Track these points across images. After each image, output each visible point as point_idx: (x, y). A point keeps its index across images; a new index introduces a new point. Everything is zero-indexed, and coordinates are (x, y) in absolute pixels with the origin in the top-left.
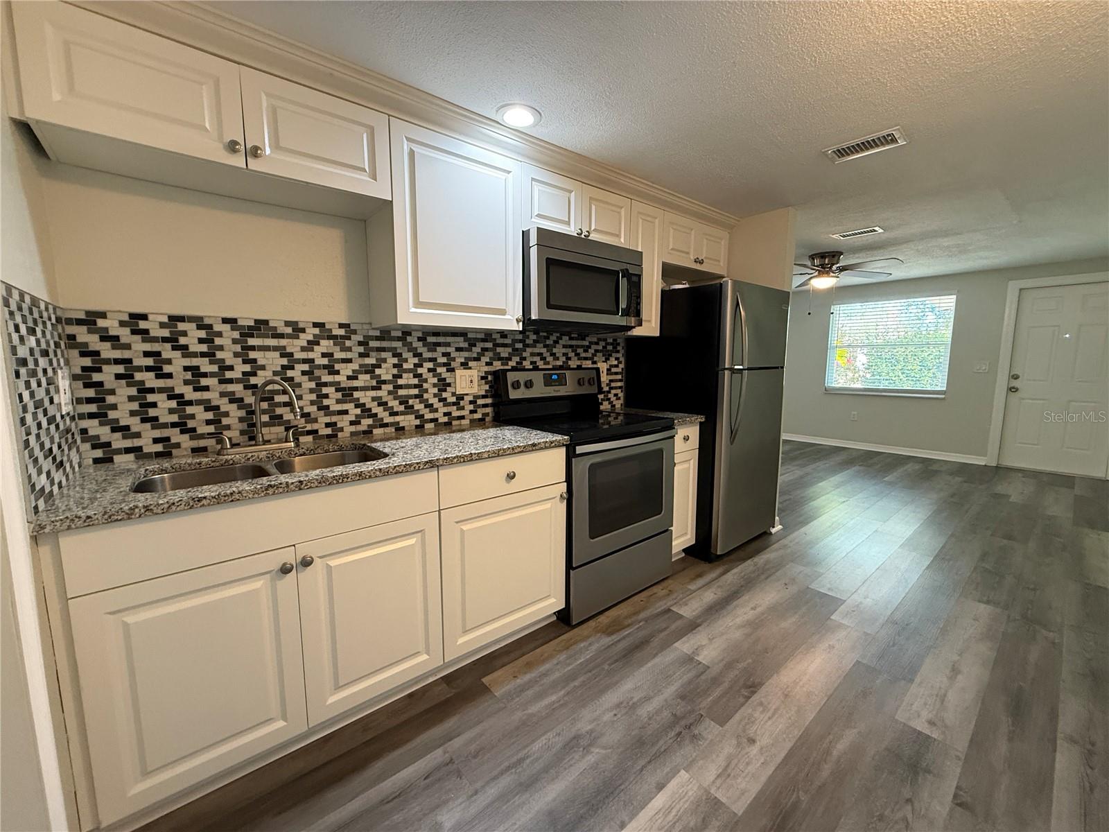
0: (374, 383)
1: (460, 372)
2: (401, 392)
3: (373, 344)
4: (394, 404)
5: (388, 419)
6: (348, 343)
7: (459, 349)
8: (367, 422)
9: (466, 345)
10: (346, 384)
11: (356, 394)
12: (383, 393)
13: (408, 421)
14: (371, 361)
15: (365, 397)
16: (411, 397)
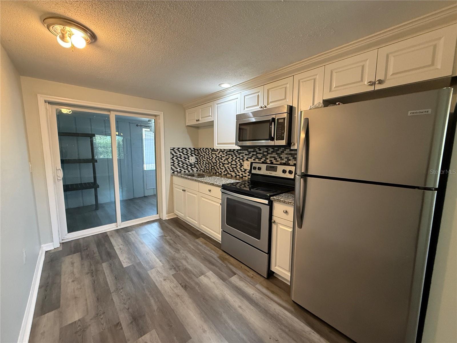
0: (228, 163)
1: (246, 162)
2: (233, 166)
3: (228, 153)
4: (231, 169)
5: (230, 173)
6: (224, 153)
7: (246, 155)
8: (226, 172)
9: (247, 153)
10: (224, 162)
11: (225, 165)
12: (229, 166)
13: (233, 174)
14: (227, 157)
15: (226, 166)
16: (234, 167)
